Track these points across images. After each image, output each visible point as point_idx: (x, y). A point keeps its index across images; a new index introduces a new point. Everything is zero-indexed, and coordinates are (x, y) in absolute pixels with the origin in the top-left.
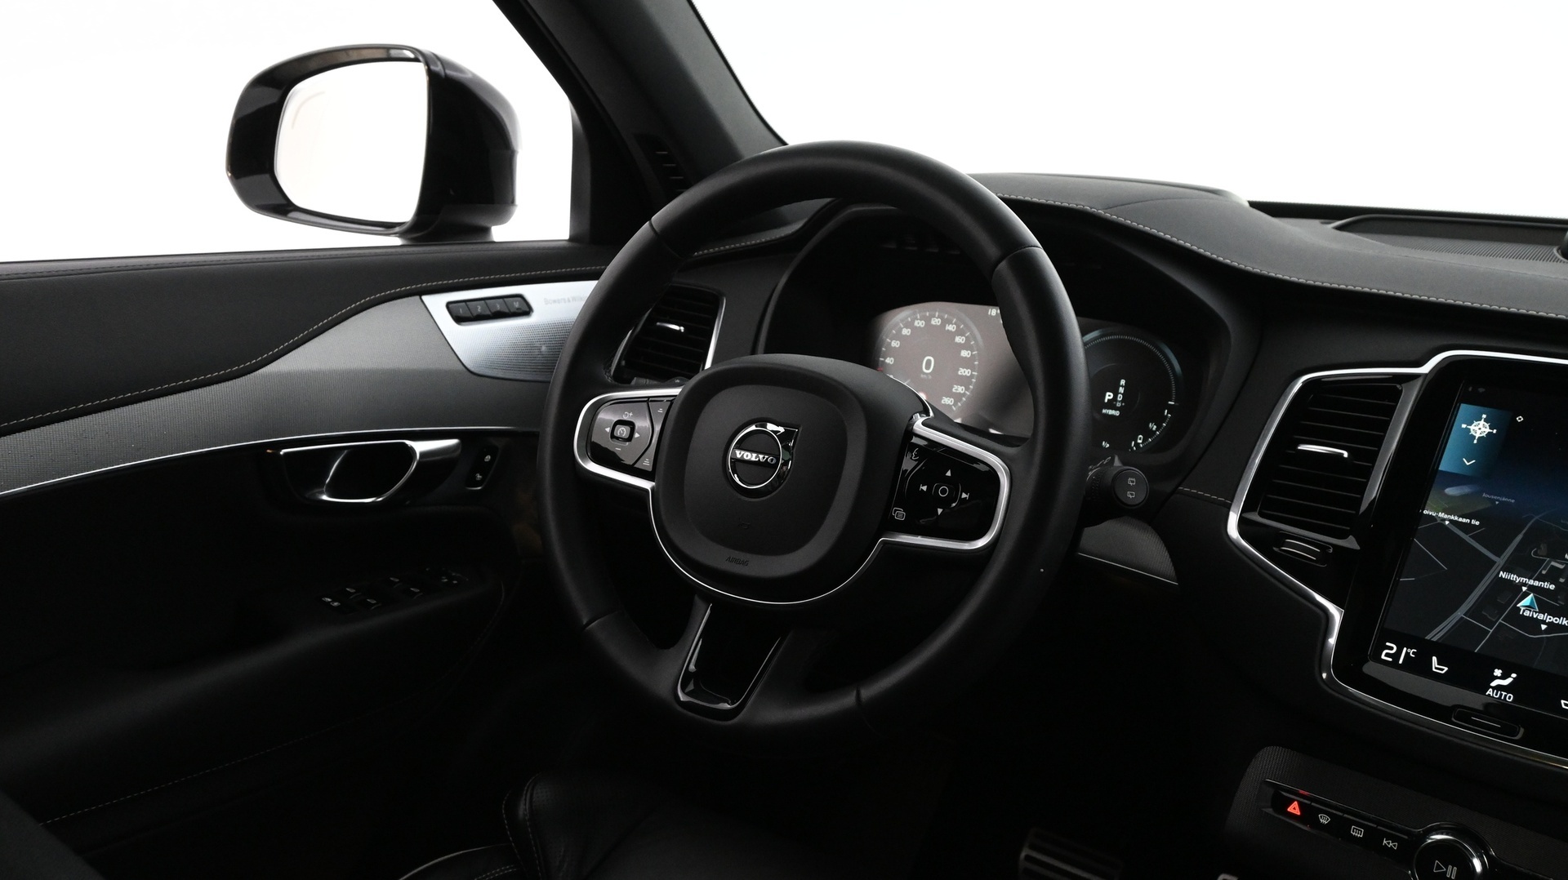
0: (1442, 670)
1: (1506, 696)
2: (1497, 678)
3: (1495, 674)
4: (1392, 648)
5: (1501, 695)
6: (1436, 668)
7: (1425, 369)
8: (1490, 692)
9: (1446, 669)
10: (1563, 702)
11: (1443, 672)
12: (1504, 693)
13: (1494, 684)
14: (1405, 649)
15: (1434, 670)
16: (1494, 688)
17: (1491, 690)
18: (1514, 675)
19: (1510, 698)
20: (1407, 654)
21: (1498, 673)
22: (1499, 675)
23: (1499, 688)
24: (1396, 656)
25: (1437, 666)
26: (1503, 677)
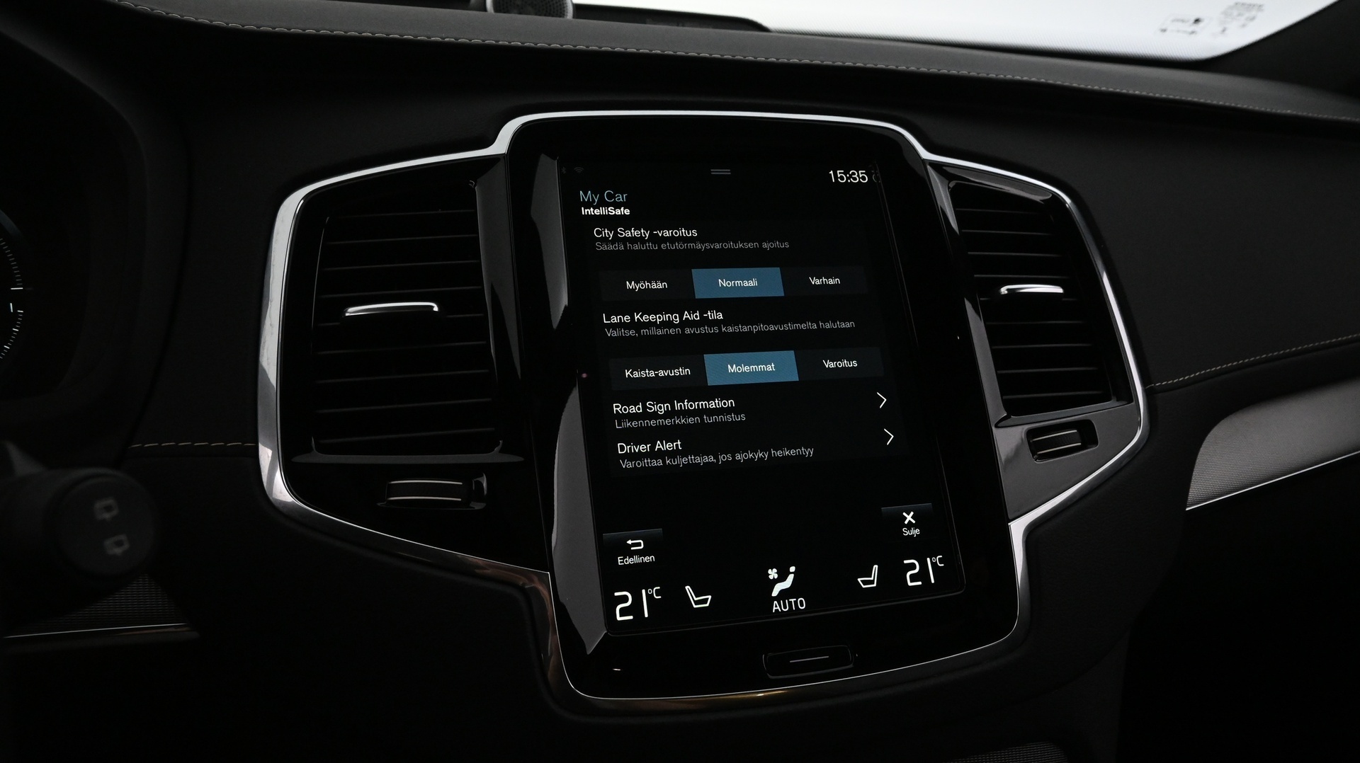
0: (705, 601)
1: (796, 602)
2: (775, 581)
3: (771, 577)
4: (625, 599)
5: (790, 603)
6: (697, 603)
7: (500, 146)
8: (776, 607)
9: (710, 597)
10: (859, 580)
11: (707, 605)
12: (793, 600)
13: (775, 593)
14: (644, 591)
15: (695, 606)
16: (778, 598)
17: (776, 602)
18: (792, 569)
19: (802, 603)
20: (649, 597)
21: (773, 574)
22: (776, 576)
23: (784, 594)
24: (636, 609)
25: (696, 599)
26: (782, 578)
